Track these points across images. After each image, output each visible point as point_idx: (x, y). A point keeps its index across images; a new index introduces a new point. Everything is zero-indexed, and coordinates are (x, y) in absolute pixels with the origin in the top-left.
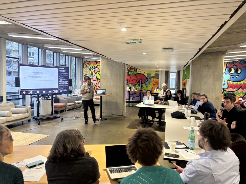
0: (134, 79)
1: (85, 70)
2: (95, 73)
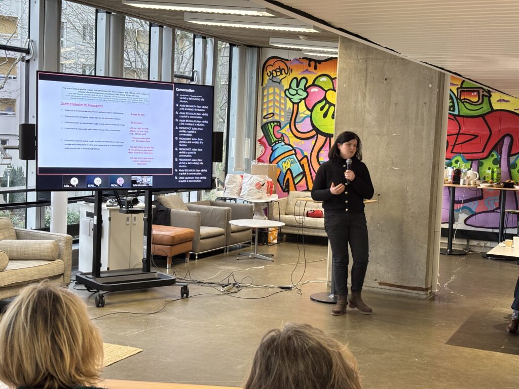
0: (476, 136)
1: (268, 94)
2: (308, 108)
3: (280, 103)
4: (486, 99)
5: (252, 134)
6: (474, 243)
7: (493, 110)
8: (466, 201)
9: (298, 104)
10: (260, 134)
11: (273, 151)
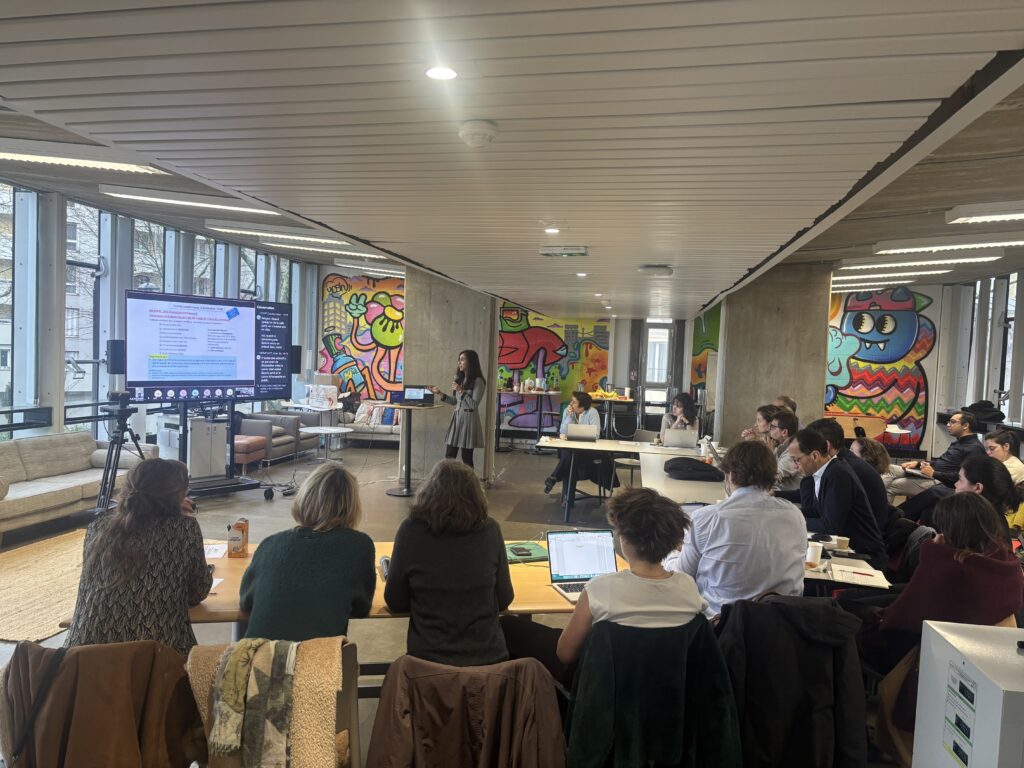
0: (517, 349)
1: (329, 309)
2: (368, 323)
3: (341, 317)
4: (524, 317)
5: (314, 346)
6: (517, 441)
7: (530, 327)
8: (509, 405)
9: (358, 318)
10: (322, 346)
11: (335, 362)
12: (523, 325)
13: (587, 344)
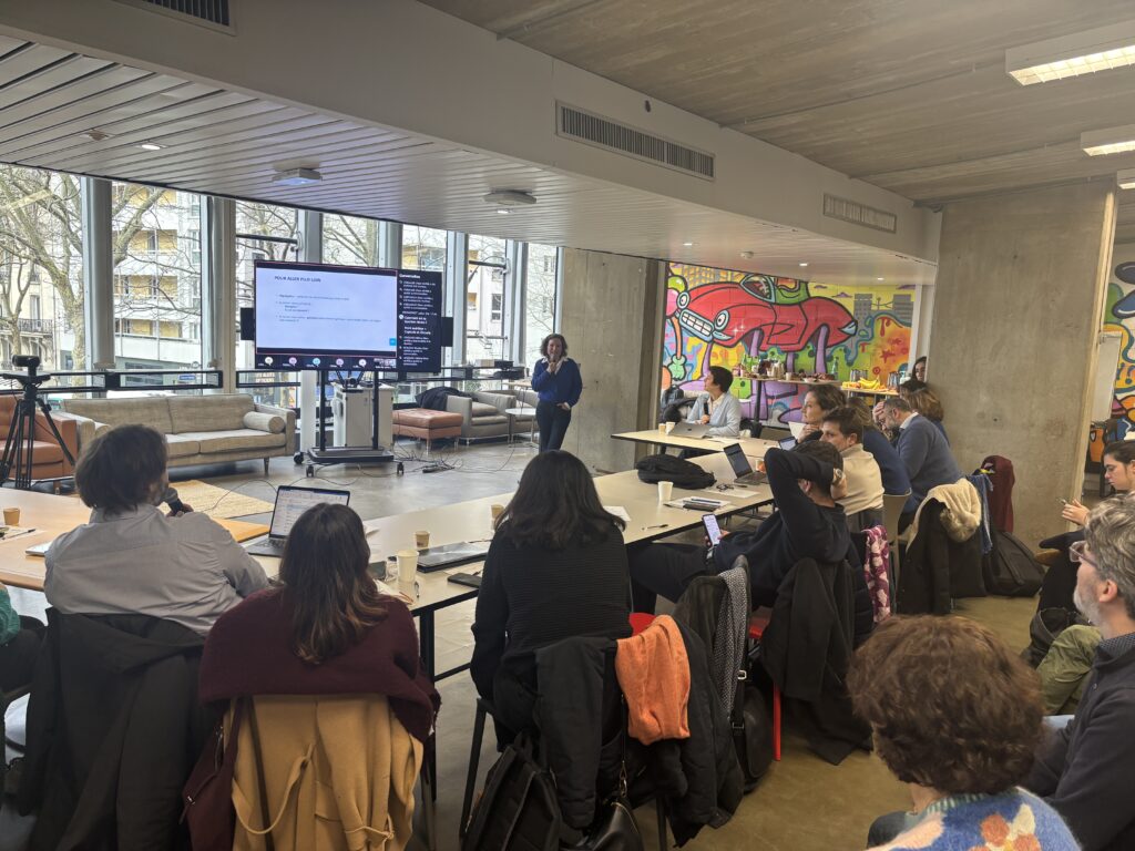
0: (792, 326)
4: (803, 286)
7: (810, 298)
8: (778, 397)
12: (802, 295)
13: (883, 319)
